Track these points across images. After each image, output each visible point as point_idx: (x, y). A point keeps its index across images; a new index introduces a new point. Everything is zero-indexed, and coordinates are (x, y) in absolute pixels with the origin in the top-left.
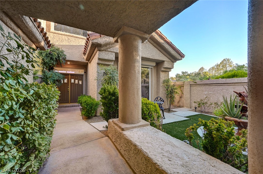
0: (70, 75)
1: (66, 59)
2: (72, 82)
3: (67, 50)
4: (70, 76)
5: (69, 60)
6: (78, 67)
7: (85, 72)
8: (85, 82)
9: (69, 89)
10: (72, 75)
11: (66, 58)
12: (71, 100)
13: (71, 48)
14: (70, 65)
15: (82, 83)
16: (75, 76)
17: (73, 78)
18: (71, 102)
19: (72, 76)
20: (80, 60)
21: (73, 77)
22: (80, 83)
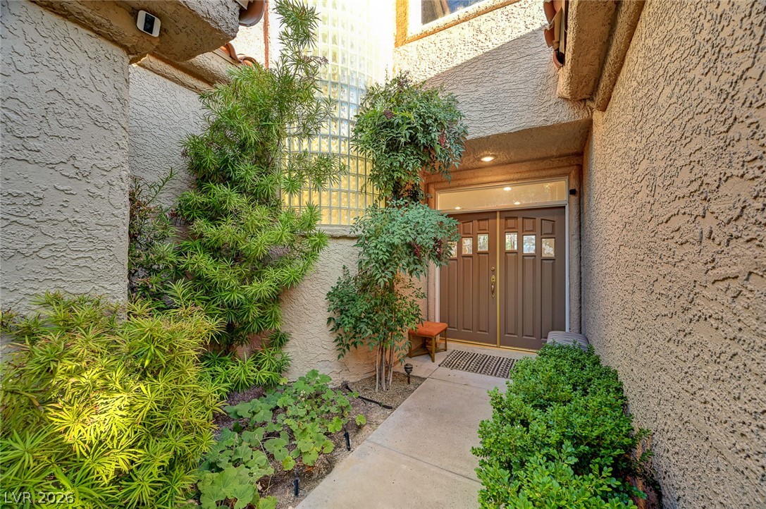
0: (498, 214)
1: (468, 138)
2: (508, 248)
3: (472, 87)
4: (498, 220)
5: (481, 135)
6: (537, 170)
7: (572, 192)
8: (575, 243)
9: (497, 278)
10: (509, 215)
11: (468, 130)
12: (505, 330)
13: (491, 69)
14: (498, 170)
15: (559, 248)
16: (520, 220)
17: (511, 230)
18: (504, 343)
19: (507, 218)
20: (538, 122)
21: (511, 222)
22: (548, 250)
